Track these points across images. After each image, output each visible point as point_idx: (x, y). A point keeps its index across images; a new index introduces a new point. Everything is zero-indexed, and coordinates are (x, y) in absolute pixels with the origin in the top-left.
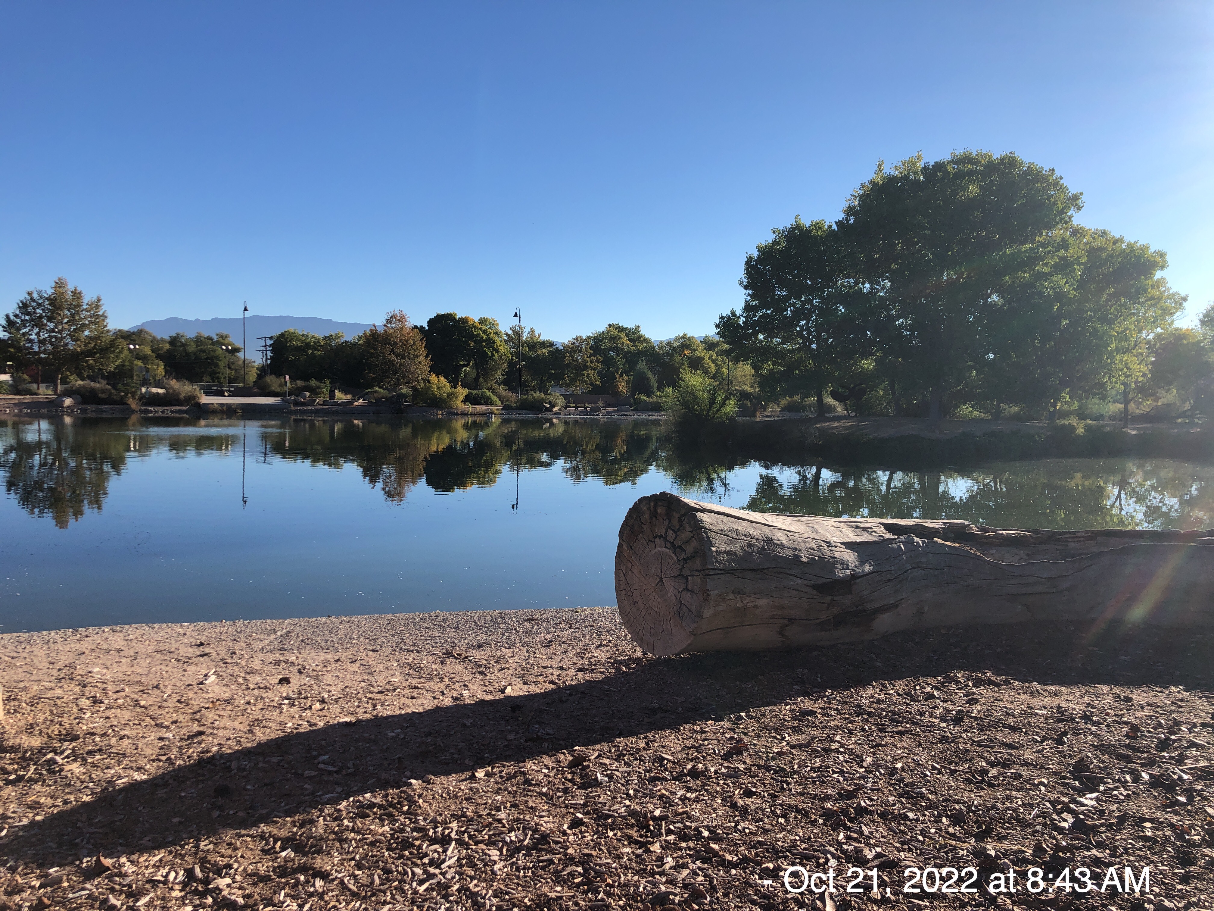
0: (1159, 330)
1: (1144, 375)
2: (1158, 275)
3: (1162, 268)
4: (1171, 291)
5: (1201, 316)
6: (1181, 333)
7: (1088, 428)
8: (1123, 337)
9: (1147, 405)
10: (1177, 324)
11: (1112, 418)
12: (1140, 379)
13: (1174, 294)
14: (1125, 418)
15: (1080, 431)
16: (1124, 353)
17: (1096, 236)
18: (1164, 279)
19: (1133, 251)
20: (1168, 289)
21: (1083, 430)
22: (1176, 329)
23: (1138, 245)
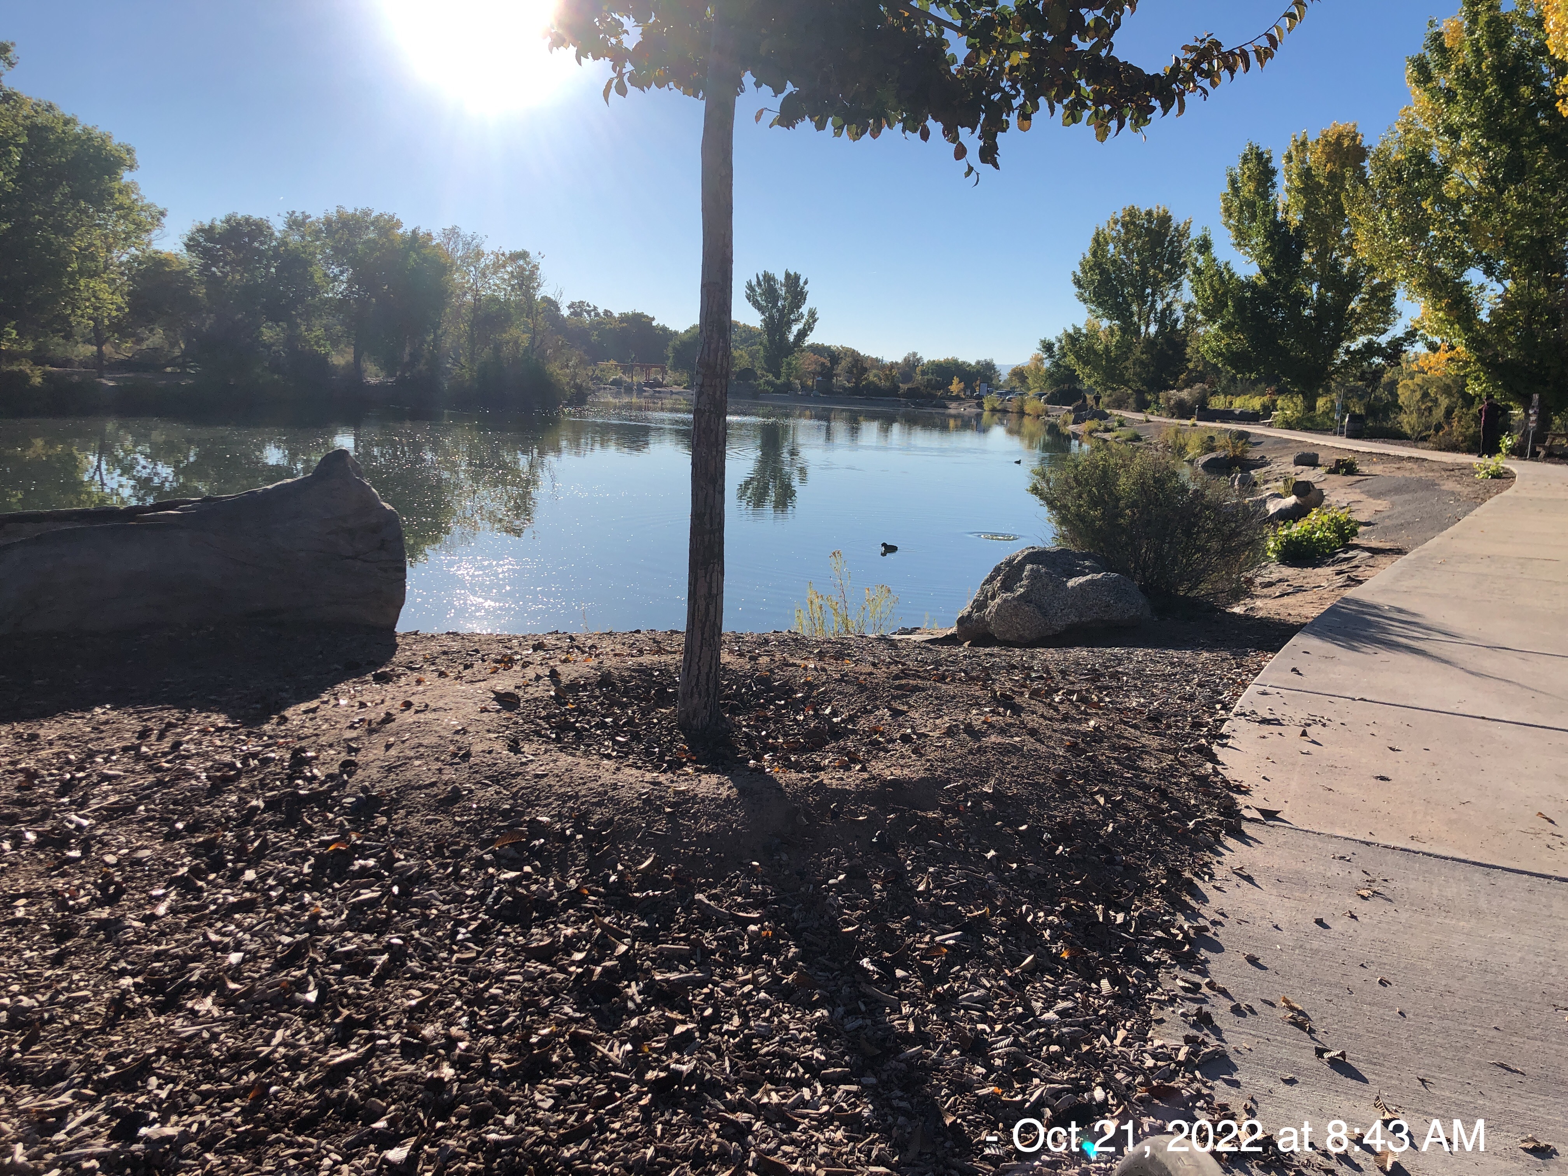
0: (133, 250)
1: (119, 309)
2: (126, 176)
3: (131, 167)
4: (146, 201)
5: (185, 240)
6: (162, 256)
7: (48, 377)
8: (86, 255)
9: (127, 349)
10: (156, 246)
11: (84, 364)
12: (114, 313)
13: (149, 206)
14: (99, 363)
15: (37, 380)
16: (91, 277)
17: (39, 109)
18: (135, 183)
19: (90, 139)
20: (142, 198)
21: (39, 380)
22: (156, 252)
23: (97, 131)
